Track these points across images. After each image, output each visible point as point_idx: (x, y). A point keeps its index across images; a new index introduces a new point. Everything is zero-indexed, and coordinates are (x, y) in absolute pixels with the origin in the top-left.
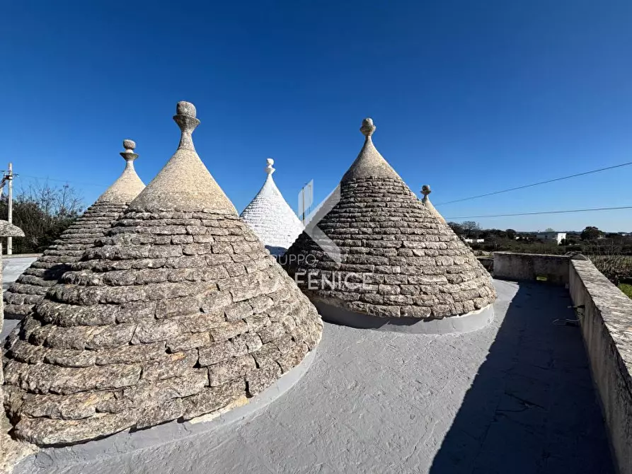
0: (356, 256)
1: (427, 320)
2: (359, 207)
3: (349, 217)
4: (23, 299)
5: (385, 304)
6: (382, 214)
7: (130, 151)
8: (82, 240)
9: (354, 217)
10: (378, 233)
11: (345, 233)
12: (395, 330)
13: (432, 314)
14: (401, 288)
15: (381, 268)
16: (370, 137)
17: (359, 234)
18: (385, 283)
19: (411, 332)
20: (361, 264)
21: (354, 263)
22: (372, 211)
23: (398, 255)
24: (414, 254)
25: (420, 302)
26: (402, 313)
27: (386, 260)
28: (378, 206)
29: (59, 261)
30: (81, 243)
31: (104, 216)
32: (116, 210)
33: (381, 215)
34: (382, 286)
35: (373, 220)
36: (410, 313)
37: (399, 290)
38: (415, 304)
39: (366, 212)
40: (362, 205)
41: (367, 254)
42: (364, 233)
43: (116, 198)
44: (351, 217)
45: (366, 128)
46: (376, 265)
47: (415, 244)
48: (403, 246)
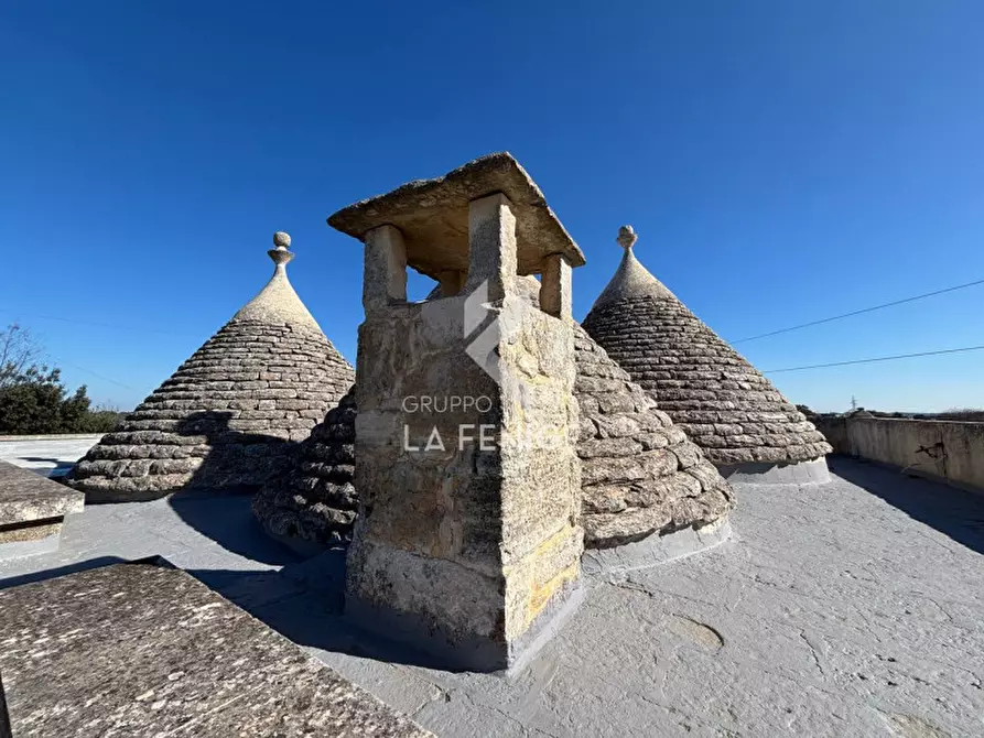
0: (669, 391)
1: (782, 464)
2: (648, 332)
3: (638, 344)
4: (148, 466)
5: (729, 446)
6: (684, 340)
7: (282, 248)
8: (232, 376)
9: (647, 344)
10: (687, 362)
11: (642, 363)
12: (746, 481)
13: (788, 456)
14: (743, 427)
15: (709, 403)
16: (630, 249)
17: (660, 363)
18: (720, 421)
19: (765, 481)
20: (680, 399)
21: (669, 399)
22: (667, 336)
23: (723, 388)
24: (740, 387)
25: (772, 442)
26: (756, 456)
27: (712, 394)
28: (674, 331)
29: (198, 407)
30: (229, 380)
31: (257, 340)
32: (274, 333)
33: (681, 341)
34: (718, 426)
35: (674, 347)
36: (764, 455)
37: (741, 428)
38: (767, 445)
39: (661, 337)
40: (651, 329)
41: (682, 387)
42: (668, 363)
43: (270, 316)
44: (642, 344)
45: (625, 237)
46: (701, 400)
47: (737, 376)
48: (724, 378)
